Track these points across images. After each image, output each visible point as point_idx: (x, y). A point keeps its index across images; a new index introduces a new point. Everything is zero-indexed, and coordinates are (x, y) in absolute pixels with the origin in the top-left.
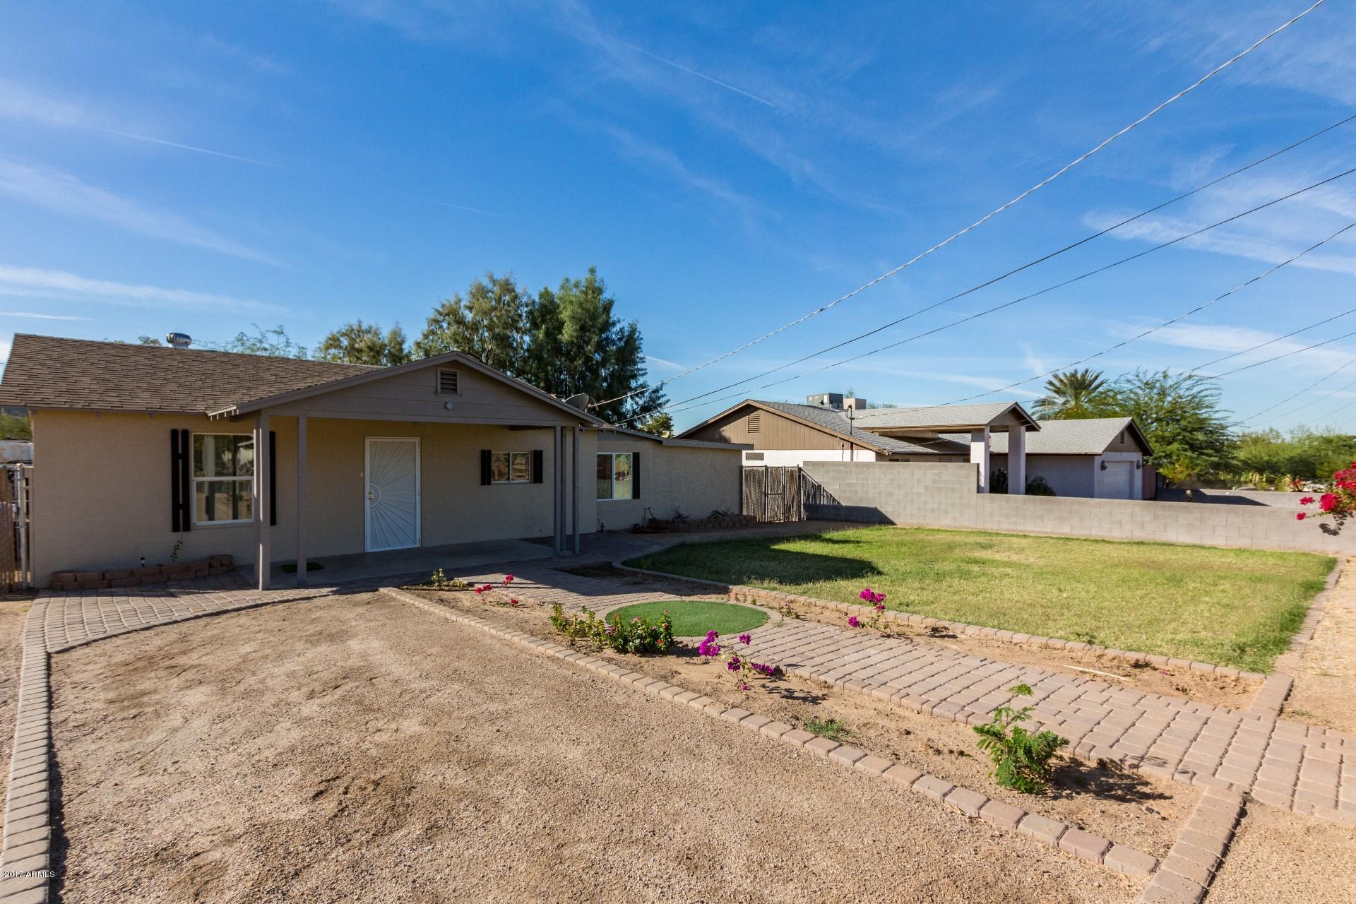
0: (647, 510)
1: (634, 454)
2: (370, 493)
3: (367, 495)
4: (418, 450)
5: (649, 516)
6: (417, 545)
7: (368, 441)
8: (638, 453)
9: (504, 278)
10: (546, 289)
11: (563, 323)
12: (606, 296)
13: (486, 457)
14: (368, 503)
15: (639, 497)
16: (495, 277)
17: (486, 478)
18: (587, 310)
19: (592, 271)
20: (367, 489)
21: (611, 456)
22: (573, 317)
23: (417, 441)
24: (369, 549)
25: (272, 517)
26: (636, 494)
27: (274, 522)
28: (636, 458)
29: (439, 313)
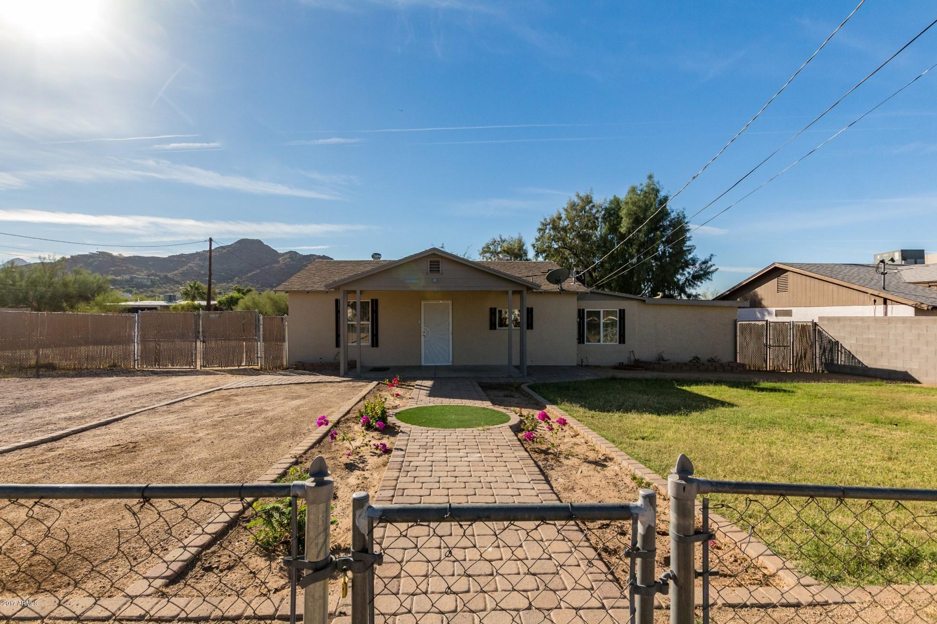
0: (632, 354)
1: (620, 310)
2: (424, 332)
3: (422, 334)
4: (450, 307)
5: (632, 358)
6: (450, 364)
7: (423, 303)
8: (624, 310)
9: (585, 194)
10: (615, 196)
11: (622, 218)
12: (662, 194)
13: (493, 311)
14: (423, 338)
15: (624, 343)
16: (580, 195)
17: (493, 326)
18: (639, 207)
19: (650, 177)
20: (423, 330)
21: (600, 312)
22: (630, 214)
23: (450, 302)
24: (423, 364)
25: (375, 343)
26: (622, 340)
27: (377, 346)
28: (622, 313)
29: (543, 224)
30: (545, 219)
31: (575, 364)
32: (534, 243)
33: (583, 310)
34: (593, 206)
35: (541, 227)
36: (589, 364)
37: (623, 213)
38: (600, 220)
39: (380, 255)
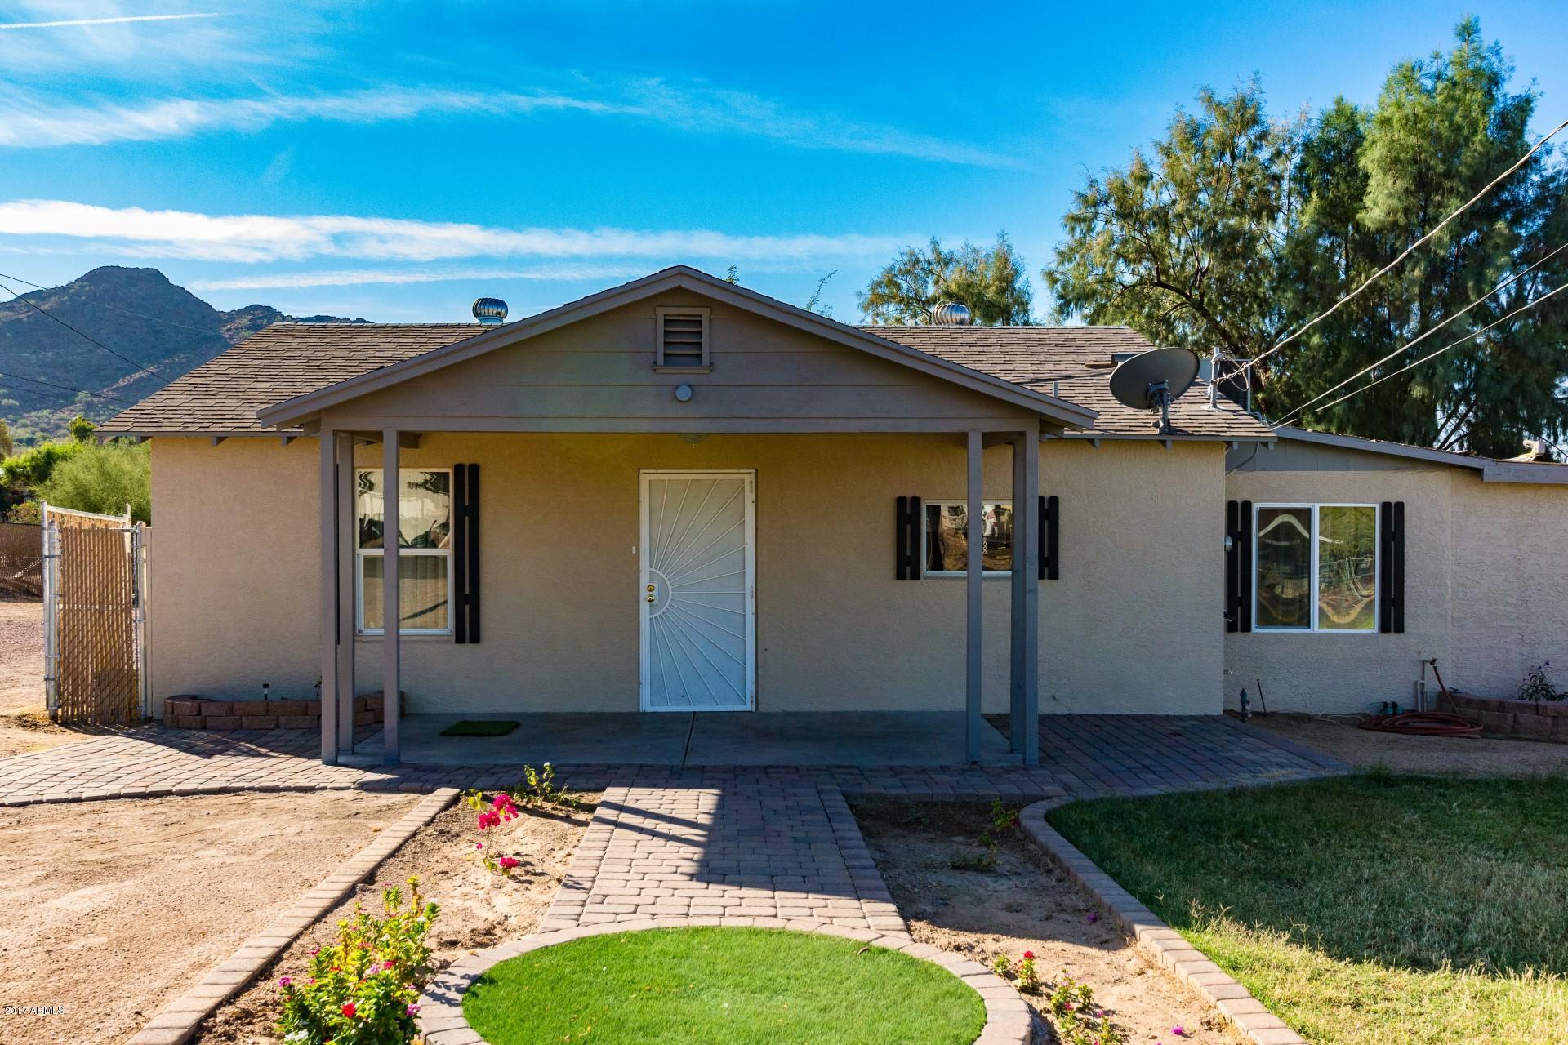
0: (1429, 668)
1: (1386, 506)
2: (651, 589)
3: (644, 594)
4: (749, 497)
5: (1432, 686)
6: (749, 707)
7: (645, 478)
8: (1400, 506)
9: (1233, 94)
10: (1339, 101)
11: (1367, 176)
12: (1511, 88)
13: (907, 511)
14: (645, 607)
15: (1400, 628)
16: (1217, 98)
17: (906, 568)
18: (1435, 136)
19: (1467, 31)
20: (645, 581)
21: (1308, 512)
22: (1396, 161)
23: (748, 477)
24: (647, 706)
25: (468, 629)
26: (1392, 616)
27: (476, 638)
28: (1393, 514)
29: (1084, 200)
30: (1093, 184)
31: (1216, 709)
32: (1053, 266)
33: (1247, 505)
34: (1263, 136)
35: (1076, 210)
36: (1268, 710)
37: (1370, 160)
38: (1286, 185)
39: (501, 304)
